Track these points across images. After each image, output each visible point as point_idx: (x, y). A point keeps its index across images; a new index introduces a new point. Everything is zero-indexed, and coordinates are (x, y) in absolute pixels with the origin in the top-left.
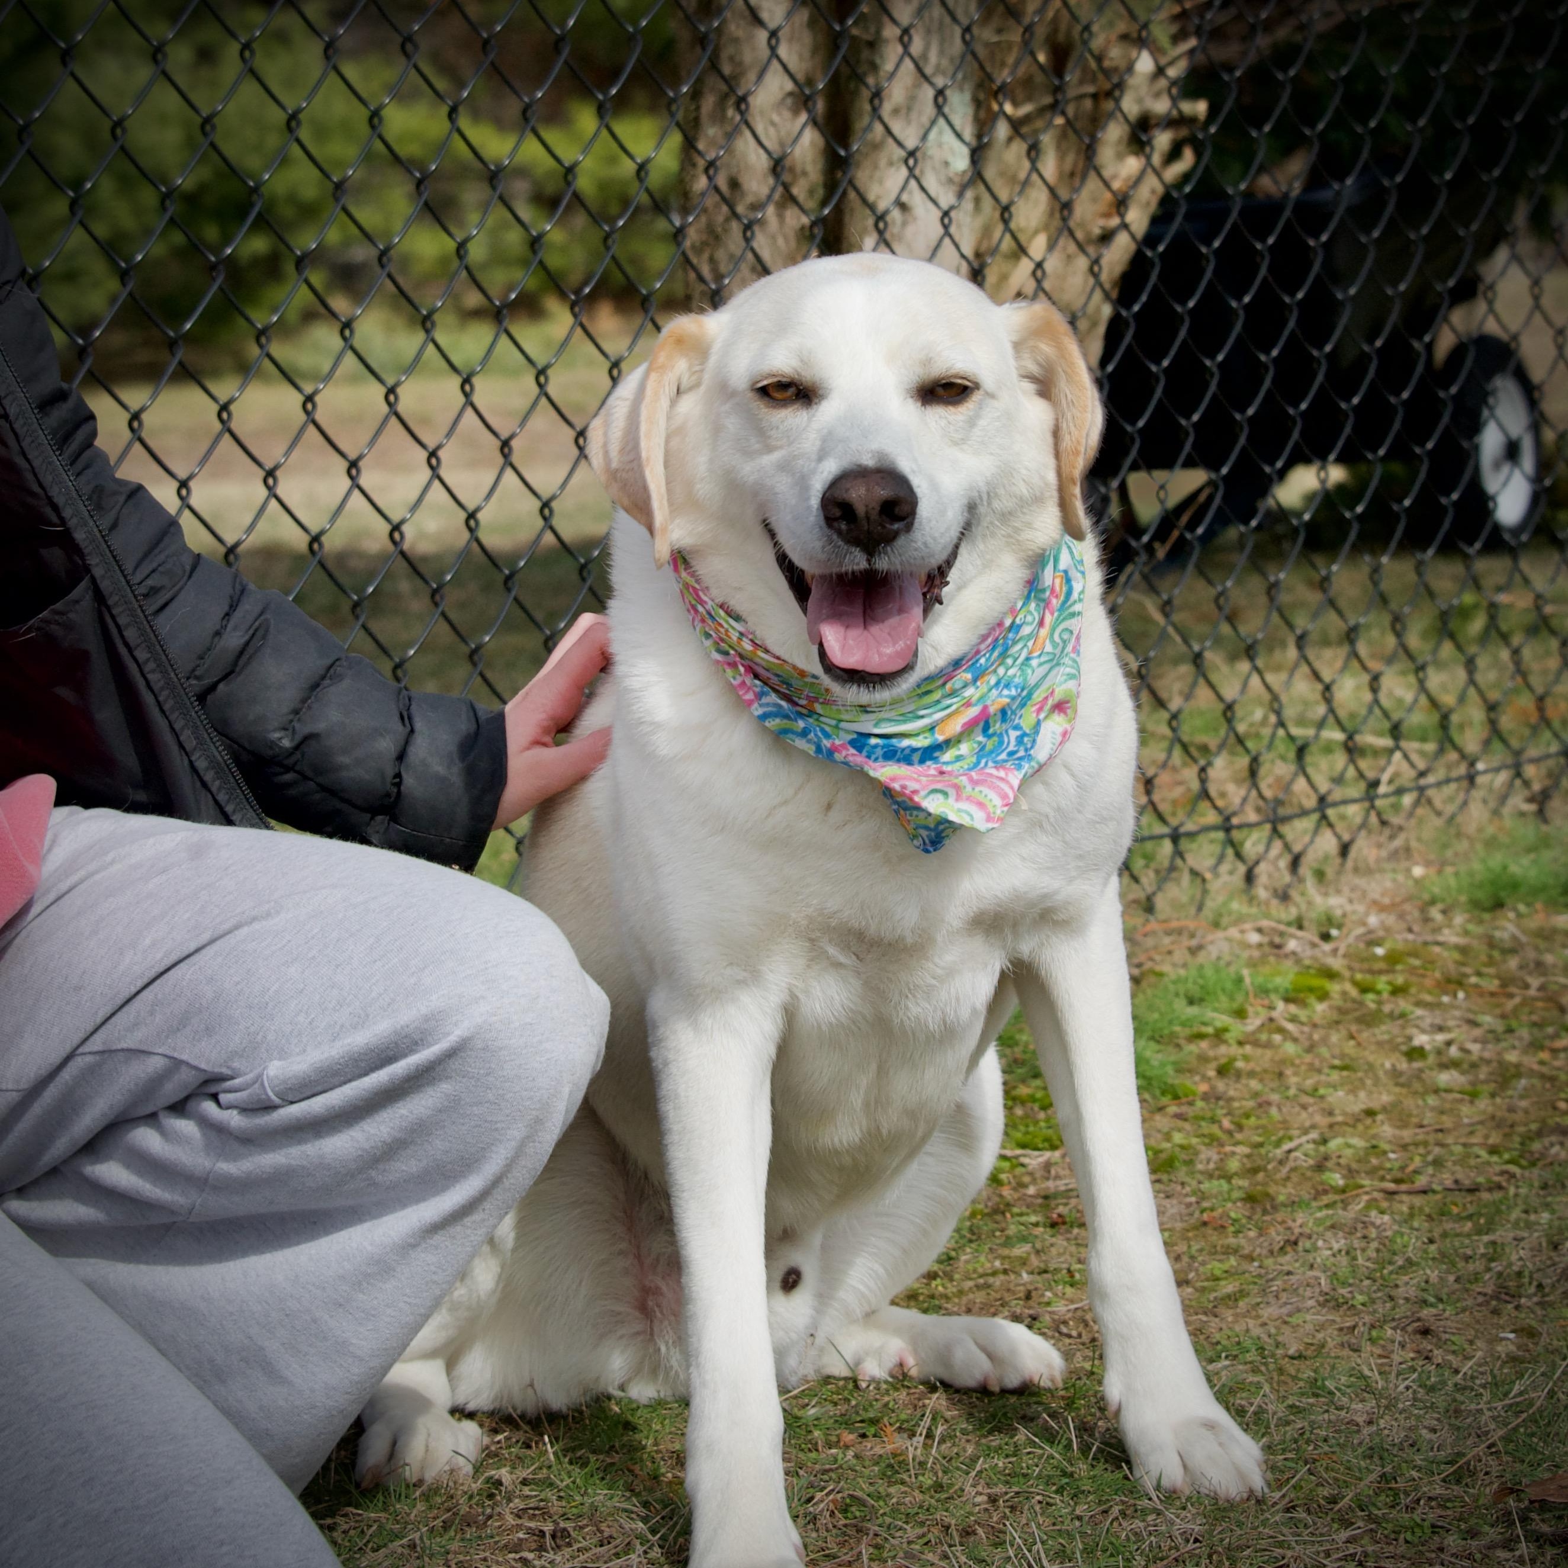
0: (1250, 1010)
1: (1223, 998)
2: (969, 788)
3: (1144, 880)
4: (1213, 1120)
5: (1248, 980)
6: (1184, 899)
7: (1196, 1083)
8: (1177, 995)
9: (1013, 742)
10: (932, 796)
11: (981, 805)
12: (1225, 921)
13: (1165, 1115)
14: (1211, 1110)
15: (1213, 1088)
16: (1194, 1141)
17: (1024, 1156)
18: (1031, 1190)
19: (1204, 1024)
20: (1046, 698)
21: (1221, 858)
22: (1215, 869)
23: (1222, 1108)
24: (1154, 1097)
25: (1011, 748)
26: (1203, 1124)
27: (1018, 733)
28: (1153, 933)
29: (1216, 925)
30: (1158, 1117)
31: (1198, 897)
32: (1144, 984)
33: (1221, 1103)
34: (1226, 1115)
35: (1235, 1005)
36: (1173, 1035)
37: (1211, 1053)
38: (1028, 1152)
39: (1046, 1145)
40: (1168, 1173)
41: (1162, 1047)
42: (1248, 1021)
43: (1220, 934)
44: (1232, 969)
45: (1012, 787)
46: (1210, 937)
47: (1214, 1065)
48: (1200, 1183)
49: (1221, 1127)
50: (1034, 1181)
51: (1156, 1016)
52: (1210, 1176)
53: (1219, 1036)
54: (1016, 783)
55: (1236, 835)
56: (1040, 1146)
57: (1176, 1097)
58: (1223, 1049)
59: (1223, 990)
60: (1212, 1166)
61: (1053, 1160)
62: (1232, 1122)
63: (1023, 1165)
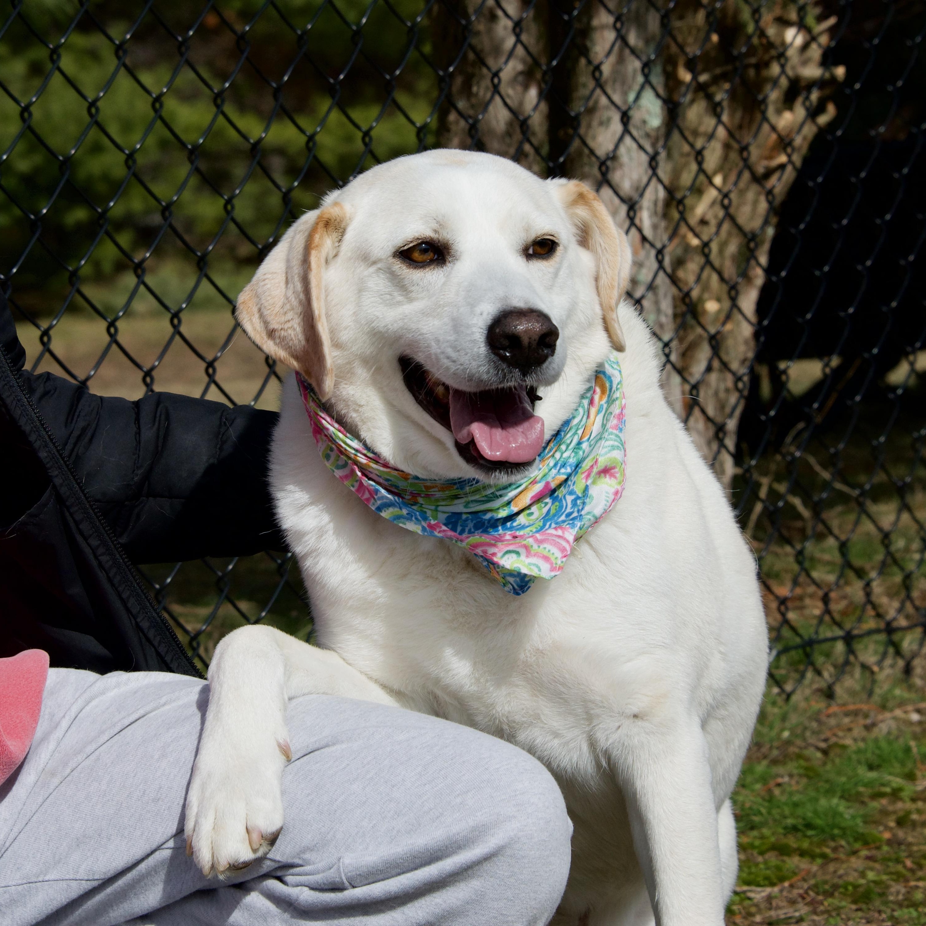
0: (919, 774)
1: (897, 765)
2: (535, 546)
3: (826, 674)
4: (898, 861)
5: (915, 750)
6: (857, 687)
7: (881, 832)
8: (859, 762)
9: (570, 506)
10: (507, 556)
11: (546, 559)
12: (890, 704)
13: (858, 858)
14: (896, 853)
15: (894, 835)
16: (885, 877)
17: (750, 891)
18: (758, 919)
19: (883, 785)
20: (592, 467)
21: (884, 655)
22: (879, 663)
23: (905, 851)
24: (848, 843)
25: (569, 510)
26: (890, 864)
27: (573, 497)
28: (835, 715)
29: (884, 707)
30: (853, 859)
31: (868, 686)
32: (832, 754)
33: (903, 847)
34: (907, 857)
35: (906, 770)
36: (859, 794)
37: (891, 808)
38: (753, 888)
39: (766, 882)
40: (867, 904)
41: (850, 804)
42: (918, 782)
43: (888, 715)
44: (901, 741)
45: (568, 542)
46: (880, 717)
47: (894, 817)
48: (893, 910)
49: (905, 867)
50: (759, 911)
51: (843, 779)
52: (900, 905)
53: (896, 794)
54: (571, 538)
55: (896, 637)
56: (762, 883)
57: (866, 843)
58: (900, 805)
59: (896, 758)
60: (901, 897)
61: (773, 895)
62: (913, 862)
63: (749, 899)
